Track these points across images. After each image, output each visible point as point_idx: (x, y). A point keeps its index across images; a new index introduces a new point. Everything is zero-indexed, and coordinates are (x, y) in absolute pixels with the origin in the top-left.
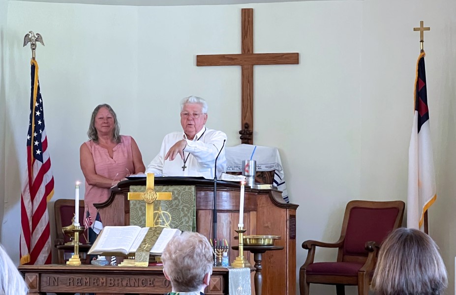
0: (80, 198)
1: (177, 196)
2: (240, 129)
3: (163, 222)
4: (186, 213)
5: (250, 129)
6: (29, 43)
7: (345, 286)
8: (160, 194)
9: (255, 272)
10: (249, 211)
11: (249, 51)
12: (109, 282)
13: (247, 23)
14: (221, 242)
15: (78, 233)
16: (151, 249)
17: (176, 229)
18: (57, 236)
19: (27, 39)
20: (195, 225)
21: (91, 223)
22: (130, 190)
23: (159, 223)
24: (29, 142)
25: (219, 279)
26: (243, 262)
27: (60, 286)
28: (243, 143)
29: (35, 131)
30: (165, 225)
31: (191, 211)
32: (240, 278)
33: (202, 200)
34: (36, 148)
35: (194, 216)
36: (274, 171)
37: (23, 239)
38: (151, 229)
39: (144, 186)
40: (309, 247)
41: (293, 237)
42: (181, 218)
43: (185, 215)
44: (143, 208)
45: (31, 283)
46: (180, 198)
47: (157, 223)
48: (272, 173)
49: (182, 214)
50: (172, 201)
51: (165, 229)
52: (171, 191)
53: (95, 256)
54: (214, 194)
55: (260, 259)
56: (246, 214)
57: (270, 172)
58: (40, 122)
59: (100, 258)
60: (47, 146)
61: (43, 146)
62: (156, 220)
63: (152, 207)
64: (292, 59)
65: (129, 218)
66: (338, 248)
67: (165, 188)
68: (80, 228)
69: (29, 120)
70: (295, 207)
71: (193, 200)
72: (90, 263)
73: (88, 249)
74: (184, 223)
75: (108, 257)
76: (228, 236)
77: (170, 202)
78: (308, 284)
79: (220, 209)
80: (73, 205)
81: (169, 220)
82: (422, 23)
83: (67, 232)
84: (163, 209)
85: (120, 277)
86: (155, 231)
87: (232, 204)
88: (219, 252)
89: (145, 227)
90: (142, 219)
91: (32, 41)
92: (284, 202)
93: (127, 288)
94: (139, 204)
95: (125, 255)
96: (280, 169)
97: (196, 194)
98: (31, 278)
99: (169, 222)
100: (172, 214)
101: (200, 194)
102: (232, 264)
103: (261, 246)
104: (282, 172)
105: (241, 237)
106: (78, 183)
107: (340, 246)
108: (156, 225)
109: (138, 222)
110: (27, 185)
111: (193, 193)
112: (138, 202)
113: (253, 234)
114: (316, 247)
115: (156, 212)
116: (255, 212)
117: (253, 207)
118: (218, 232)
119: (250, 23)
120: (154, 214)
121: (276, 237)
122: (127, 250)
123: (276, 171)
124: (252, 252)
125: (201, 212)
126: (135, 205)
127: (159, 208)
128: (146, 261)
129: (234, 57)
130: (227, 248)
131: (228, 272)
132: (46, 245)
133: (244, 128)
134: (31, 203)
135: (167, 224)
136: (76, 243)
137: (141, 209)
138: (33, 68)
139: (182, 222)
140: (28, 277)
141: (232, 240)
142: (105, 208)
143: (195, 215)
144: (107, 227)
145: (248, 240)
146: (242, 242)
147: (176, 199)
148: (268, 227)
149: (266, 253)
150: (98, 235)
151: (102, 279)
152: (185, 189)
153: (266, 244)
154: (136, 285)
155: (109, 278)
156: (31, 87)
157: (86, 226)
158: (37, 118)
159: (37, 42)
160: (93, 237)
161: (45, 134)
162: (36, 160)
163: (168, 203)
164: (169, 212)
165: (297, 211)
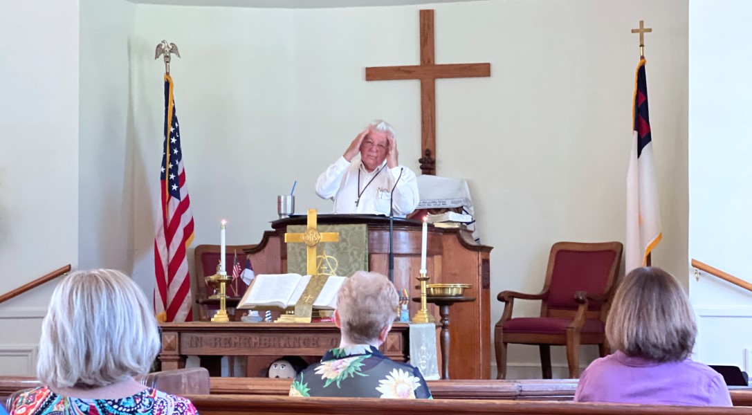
0: (226, 243)
1: (344, 237)
2: (420, 156)
3: (328, 269)
4: (357, 257)
5: (432, 157)
6: (162, 56)
7: (551, 347)
8: (323, 235)
9: (440, 329)
10: (435, 255)
11: (429, 61)
12: (263, 342)
13: (426, 28)
15: (224, 284)
16: (313, 302)
17: (344, 277)
18: (199, 289)
19: (159, 50)
21: (240, 274)
22: (288, 231)
23: (323, 271)
24: (163, 176)
25: (397, 337)
26: (426, 316)
27: (204, 347)
28: (423, 173)
29: (170, 161)
30: (331, 272)
31: (361, 255)
32: (424, 335)
33: (375, 242)
34: (171, 182)
35: (365, 261)
36: (462, 207)
37: (158, 293)
38: (313, 277)
39: (304, 226)
40: (506, 299)
41: (486, 286)
42: (350, 263)
43: (355, 261)
44: (303, 252)
45: (169, 344)
46: (348, 239)
47: (320, 271)
48: (460, 209)
49: (351, 259)
50: (338, 243)
51: (330, 277)
52: (338, 230)
53: (245, 311)
54: (390, 235)
55: (447, 311)
56: (429, 259)
57: (457, 208)
58: (176, 151)
59: (252, 313)
60: (184, 180)
61: (181, 180)
62: (320, 267)
63: (314, 250)
64: (482, 70)
65: (286, 265)
66: (540, 301)
67: (330, 227)
68: (226, 278)
69: (163, 148)
70: (489, 249)
71: (365, 242)
72: (240, 320)
73: (237, 302)
75: (262, 312)
76: (408, 286)
77: (336, 245)
78: (506, 344)
79: (398, 252)
80: (218, 252)
81: (335, 267)
82: (642, 23)
83: (211, 283)
84: (328, 253)
85: (276, 336)
86: (319, 280)
87: (412, 247)
89: (306, 274)
90: (302, 265)
91: (165, 52)
92: (475, 244)
93: (285, 349)
94: (298, 247)
95: (283, 309)
96: (470, 205)
97: (369, 234)
98: (169, 337)
99: (336, 269)
100: (339, 260)
101: (373, 234)
102: (413, 319)
103: (448, 296)
104: (472, 208)
105: (424, 285)
106: (224, 222)
107: (544, 297)
109: (298, 269)
110: (161, 228)
111: (365, 234)
112: (297, 245)
113: (438, 282)
114: (516, 300)
115: (320, 256)
116: (440, 257)
117: (437, 250)
119: (431, 26)
120: (317, 259)
121: (466, 285)
122: (285, 302)
123: (464, 208)
124: (437, 304)
125: (374, 257)
126: (293, 248)
127: (322, 252)
128: (308, 317)
129: (413, 69)
130: (406, 300)
131: (408, 328)
132: (185, 301)
133: (425, 156)
134: (166, 249)
135: (333, 271)
136: (222, 296)
137: (300, 253)
138: (167, 85)
139: (352, 269)
140: (166, 337)
141: (412, 290)
142: (256, 254)
143: (367, 258)
144: (260, 276)
145: (432, 289)
146: (425, 292)
147: (344, 240)
148: (455, 274)
149: (454, 305)
150: (248, 286)
151: (255, 338)
152: (354, 229)
153: (454, 294)
154: (297, 344)
155: (263, 338)
156: (164, 108)
157: (235, 275)
158: (173, 146)
159: (171, 54)
160: (243, 288)
161: (183, 164)
162: (172, 197)
163: (333, 246)
164: (336, 257)
165: (490, 254)
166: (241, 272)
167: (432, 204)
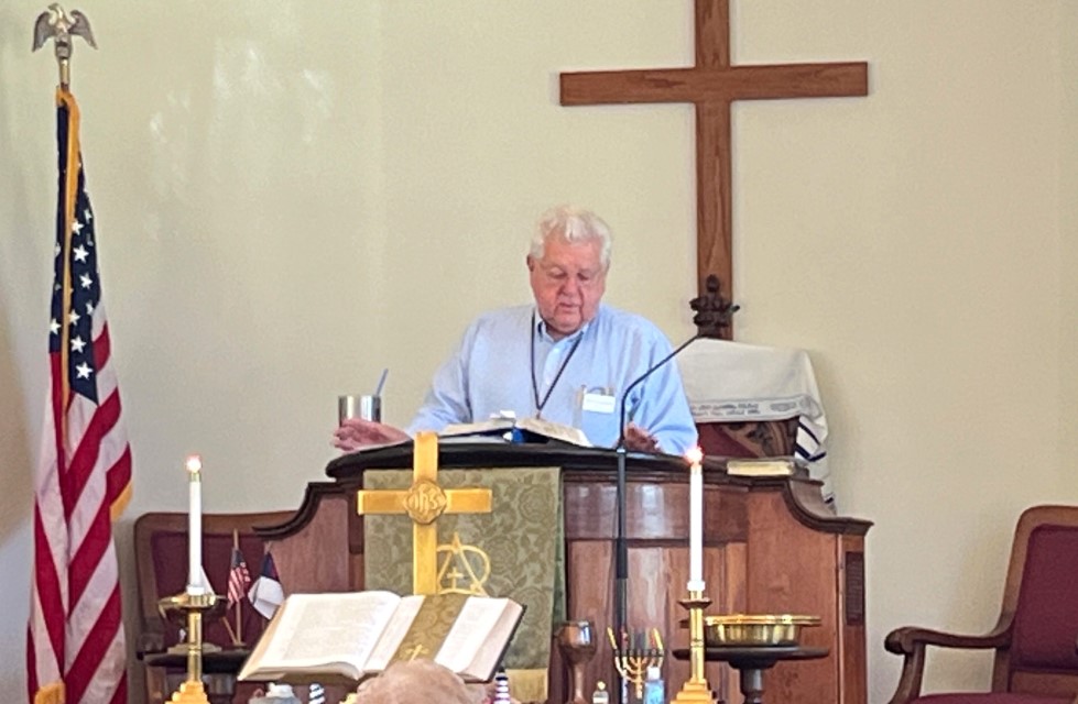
1: (506, 499)
2: (696, 296)
3: (465, 578)
4: (536, 550)
5: (723, 294)
6: (51, 41)
8: (453, 495)
10: (725, 543)
11: (716, 56)
14: (640, 639)
17: (505, 601)
18: (143, 624)
19: (42, 26)
20: (563, 588)
21: (246, 591)
22: (365, 484)
23: (454, 583)
24: (55, 340)
28: (702, 334)
29: (73, 307)
30: (472, 586)
31: (548, 544)
33: (582, 511)
34: (76, 359)
35: (558, 559)
36: (797, 418)
37: (43, 635)
38: (429, 599)
39: (402, 474)
40: (908, 648)
41: (856, 618)
42: (521, 565)
43: (533, 558)
44: (404, 537)
46: (514, 505)
47: (446, 583)
48: (792, 424)
49: (522, 555)
50: (491, 514)
51: (471, 600)
52: (490, 485)
53: (260, 685)
54: (619, 493)
55: (758, 685)
56: (714, 551)
57: (786, 422)
58: (86, 281)
59: (276, 690)
60: (108, 353)
61: (97, 352)
62: (445, 575)
63: (432, 532)
64: (848, 80)
65: (363, 568)
66: (993, 651)
67: (469, 474)
68: (213, 600)
69: (53, 274)
70: (864, 526)
71: (556, 510)
73: (240, 662)
74: (529, 582)
75: (300, 689)
76: (662, 619)
77: (485, 518)
79: (637, 535)
81: (482, 574)
83: (171, 614)
84: (465, 540)
86: (443, 607)
87: (671, 523)
88: (634, 668)
89: (412, 593)
90: (401, 569)
91: (58, 33)
92: (824, 513)
94: (391, 524)
95: (354, 680)
96: (816, 413)
97: (565, 493)
99: (485, 579)
100: (491, 556)
101: (578, 492)
103: (762, 645)
104: (821, 422)
105: (699, 620)
107: (999, 642)
108: (445, 587)
109: (391, 581)
110: (50, 474)
111: (555, 490)
112: (390, 520)
113: (737, 611)
114: (929, 648)
116: (741, 546)
117: (735, 530)
118: (632, 605)
120: (438, 554)
121: (806, 619)
122: (358, 664)
123: (802, 420)
124: (734, 666)
125: (578, 547)
126: (379, 528)
127: (452, 537)
129: (670, 78)
130: (658, 655)
132: (109, 654)
133: (705, 292)
134: (64, 525)
135: (477, 584)
137: (397, 541)
138: (63, 114)
139: (525, 579)
141: (672, 630)
142: (287, 541)
143: (562, 556)
144: (298, 601)
145: (721, 629)
146: (700, 635)
147: (505, 508)
148: (780, 589)
149: (775, 668)
150: (268, 621)
152: (529, 478)
153: (775, 641)
156: (56, 175)
157: (233, 594)
158: (78, 268)
159: (75, 38)
160: (255, 626)
161: (103, 315)
162: (78, 396)
163: (479, 522)
164: (484, 548)
165: (867, 538)
166: (250, 585)
167: (724, 412)
